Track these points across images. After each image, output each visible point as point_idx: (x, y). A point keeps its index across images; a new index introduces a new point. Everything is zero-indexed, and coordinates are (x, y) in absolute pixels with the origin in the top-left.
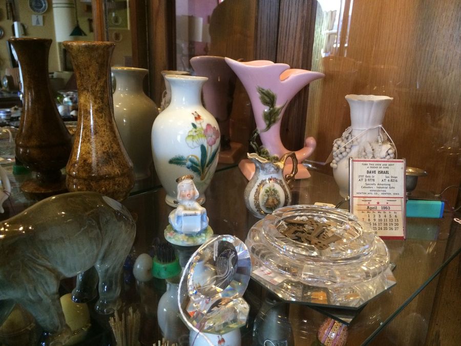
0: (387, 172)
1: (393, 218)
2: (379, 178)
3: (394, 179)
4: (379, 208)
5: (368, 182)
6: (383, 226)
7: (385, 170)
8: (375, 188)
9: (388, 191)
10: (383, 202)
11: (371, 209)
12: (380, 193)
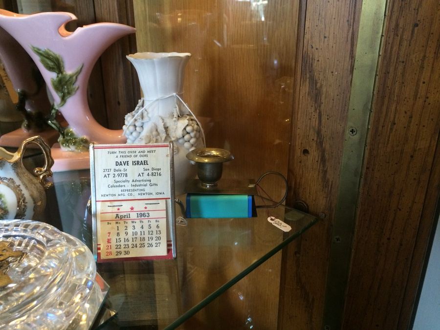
0: (145, 163)
1: (154, 229)
2: (133, 171)
3: (156, 172)
4: (133, 215)
5: (117, 179)
6: (138, 242)
7: (143, 159)
8: (128, 186)
9: (148, 189)
10: (139, 206)
11: (121, 218)
12: (136, 193)
